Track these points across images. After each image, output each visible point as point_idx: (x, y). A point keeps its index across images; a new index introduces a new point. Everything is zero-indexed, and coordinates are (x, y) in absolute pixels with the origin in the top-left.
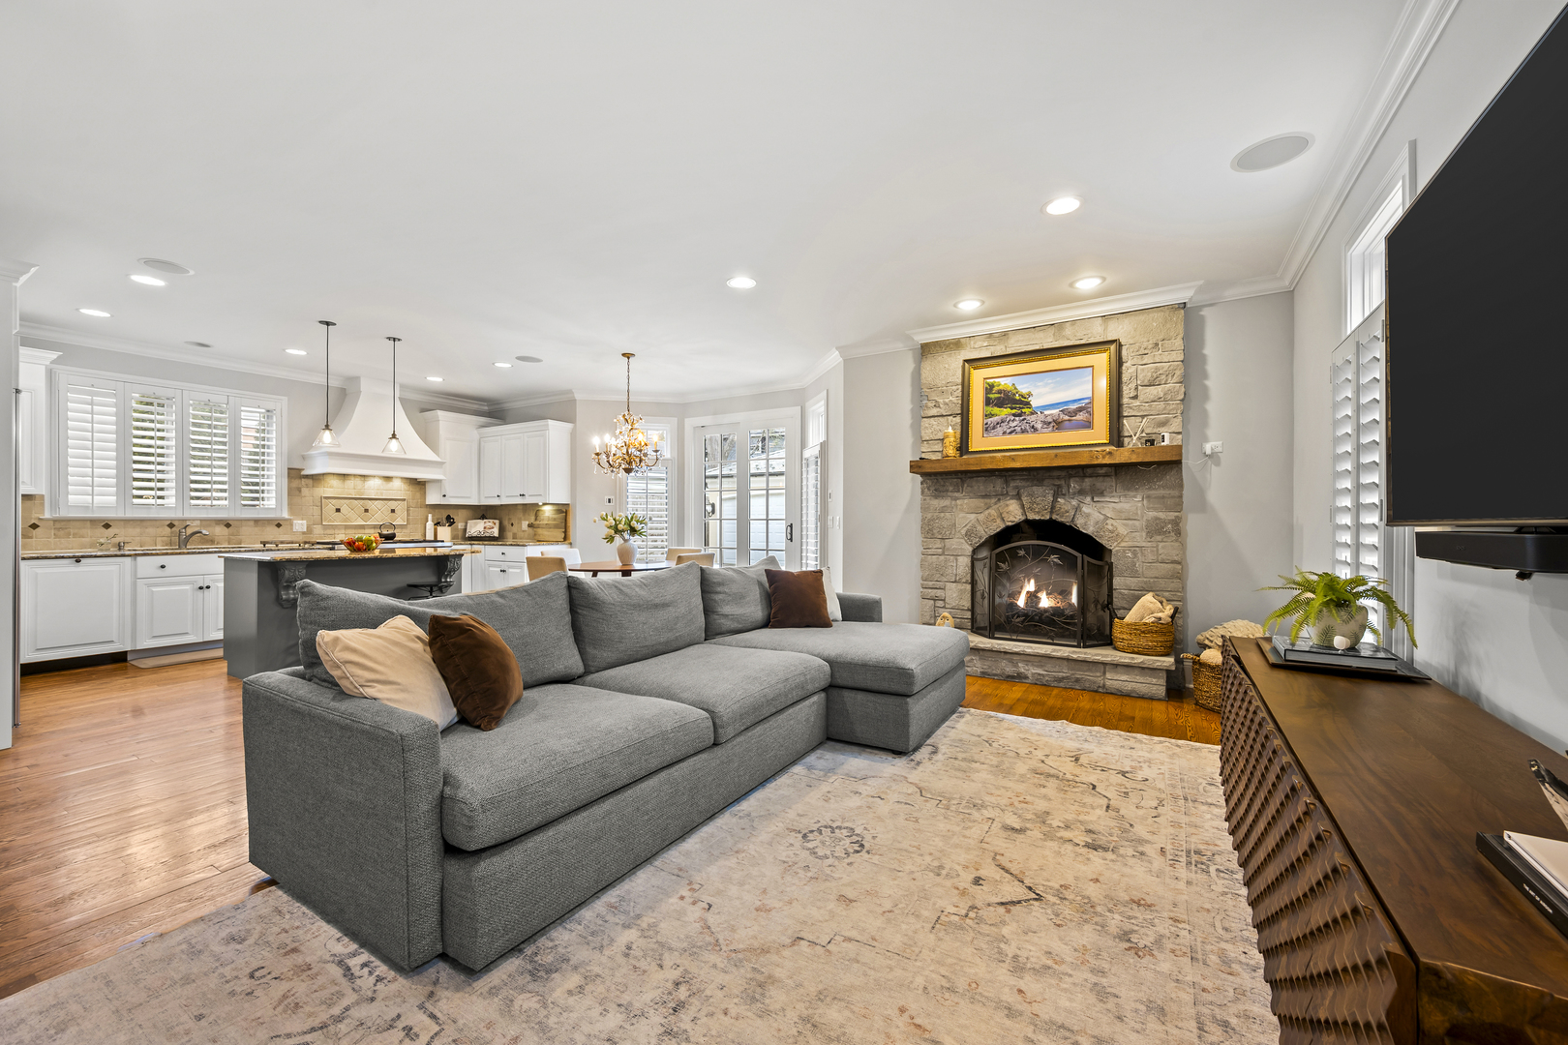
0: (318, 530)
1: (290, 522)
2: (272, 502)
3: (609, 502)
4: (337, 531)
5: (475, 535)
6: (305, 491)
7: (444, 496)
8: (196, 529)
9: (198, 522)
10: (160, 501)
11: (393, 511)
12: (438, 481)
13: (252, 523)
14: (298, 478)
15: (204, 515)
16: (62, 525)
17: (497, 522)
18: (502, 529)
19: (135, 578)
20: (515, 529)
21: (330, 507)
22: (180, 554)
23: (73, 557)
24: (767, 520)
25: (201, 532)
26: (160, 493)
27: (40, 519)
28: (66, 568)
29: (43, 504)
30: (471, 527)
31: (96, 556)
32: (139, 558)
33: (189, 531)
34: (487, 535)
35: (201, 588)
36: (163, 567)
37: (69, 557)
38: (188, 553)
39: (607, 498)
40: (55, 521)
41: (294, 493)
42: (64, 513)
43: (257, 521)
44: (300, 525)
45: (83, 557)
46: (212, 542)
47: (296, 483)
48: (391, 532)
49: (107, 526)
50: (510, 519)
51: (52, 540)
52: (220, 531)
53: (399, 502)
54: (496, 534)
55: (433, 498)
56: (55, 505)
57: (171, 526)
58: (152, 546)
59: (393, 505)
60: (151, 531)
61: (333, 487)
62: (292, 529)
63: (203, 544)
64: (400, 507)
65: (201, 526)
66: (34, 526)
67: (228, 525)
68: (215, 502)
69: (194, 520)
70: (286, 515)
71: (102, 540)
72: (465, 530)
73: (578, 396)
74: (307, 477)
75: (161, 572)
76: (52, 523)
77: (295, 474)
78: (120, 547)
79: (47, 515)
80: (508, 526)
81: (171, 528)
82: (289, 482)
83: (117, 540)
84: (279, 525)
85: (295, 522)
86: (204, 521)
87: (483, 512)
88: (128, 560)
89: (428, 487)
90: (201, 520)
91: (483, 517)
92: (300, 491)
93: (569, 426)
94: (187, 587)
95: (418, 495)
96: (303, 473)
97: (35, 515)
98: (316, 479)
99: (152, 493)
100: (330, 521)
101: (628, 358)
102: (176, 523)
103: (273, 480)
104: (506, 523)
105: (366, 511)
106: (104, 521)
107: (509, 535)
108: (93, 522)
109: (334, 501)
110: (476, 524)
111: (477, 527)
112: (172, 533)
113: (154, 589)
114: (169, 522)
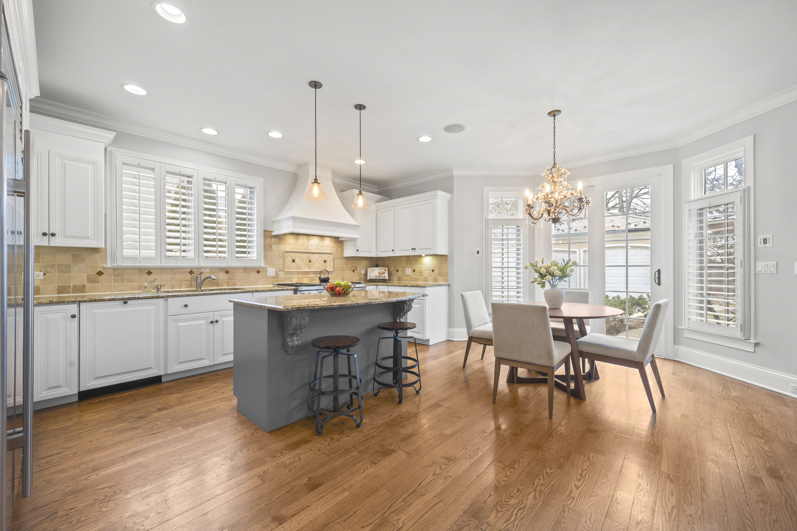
0: (282, 275)
1: (265, 269)
2: (254, 255)
3: (478, 253)
4: (293, 276)
5: (374, 278)
6: (274, 247)
7: (358, 250)
8: (207, 275)
9: (209, 270)
10: (183, 254)
11: (325, 261)
12: (354, 240)
13: (242, 270)
14: (271, 238)
15: (212, 264)
16: (120, 272)
17: (386, 269)
18: (390, 274)
19: (166, 314)
20: (399, 274)
21: (289, 259)
22: (197, 295)
23: (122, 299)
24: (627, 266)
25: (211, 278)
26: (183, 248)
27: (104, 268)
28: (117, 308)
29: (106, 256)
30: (370, 272)
31: (139, 298)
32: (169, 299)
33: (203, 277)
34: (382, 278)
35: (212, 322)
36: (186, 306)
37: (119, 299)
38: (203, 295)
39: (476, 250)
40: (115, 269)
41: (267, 248)
42: (120, 263)
43: (245, 269)
44: (271, 271)
45: (129, 299)
46: (218, 284)
47: (268, 241)
48: (326, 276)
49: (149, 273)
50: (395, 267)
51: (112, 284)
52: (222, 276)
53: (329, 255)
54: (387, 278)
55: (349, 252)
56: (114, 258)
57: (191, 272)
58: (178, 288)
59: (325, 257)
60: (178, 276)
61: (290, 244)
62: (266, 274)
63: (211, 286)
64: (329, 258)
65: (210, 272)
66: (100, 273)
67: (227, 272)
68: (220, 255)
69: (205, 268)
70: (263, 265)
71: (146, 284)
72: (366, 274)
73: (456, 173)
74: (275, 236)
75: (185, 310)
76: (112, 271)
77: (267, 235)
78: (158, 289)
79: (109, 265)
80: (394, 272)
81: (191, 274)
82: (265, 240)
83: (156, 284)
84: (258, 272)
85: (268, 269)
86: (214, 270)
87: (376, 262)
88: (161, 301)
89: (346, 245)
90: (211, 268)
91: (377, 266)
92: (271, 247)
93: (448, 195)
94: (203, 322)
95: (339, 250)
96: (273, 234)
97: (100, 265)
98: (280, 238)
99: (178, 247)
100: (289, 269)
101: (554, 116)
102: (194, 271)
103: (255, 239)
104: (392, 270)
105: (310, 261)
106: (147, 269)
107: (395, 278)
108: (140, 270)
109: (291, 254)
110: (374, 270)
111: (374, 273)
112: (192, 278)
113: (180, 324)
114: (190, 270)
